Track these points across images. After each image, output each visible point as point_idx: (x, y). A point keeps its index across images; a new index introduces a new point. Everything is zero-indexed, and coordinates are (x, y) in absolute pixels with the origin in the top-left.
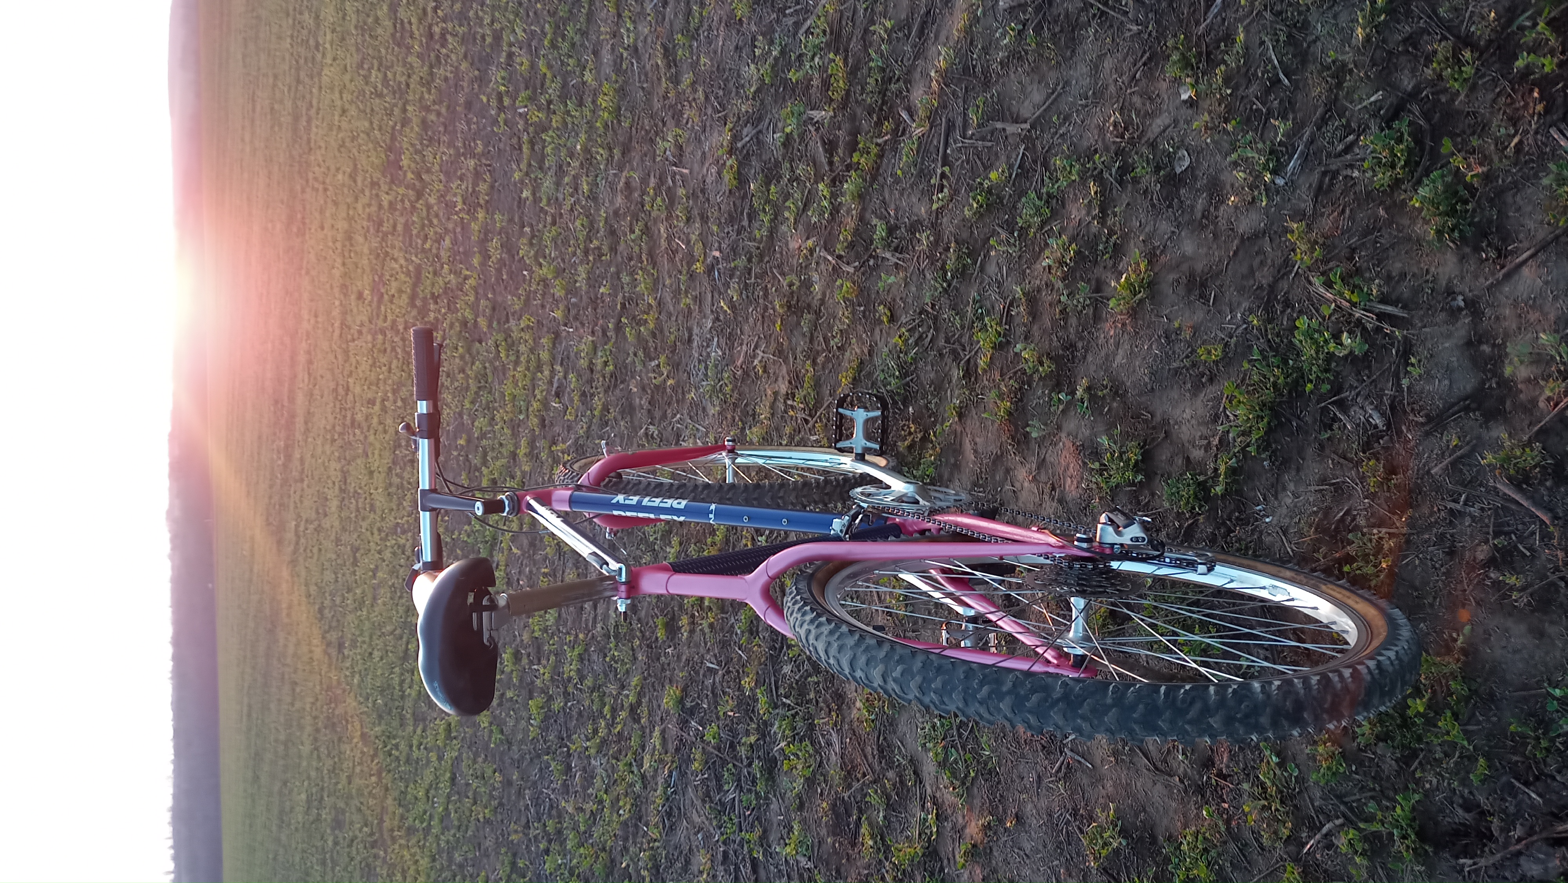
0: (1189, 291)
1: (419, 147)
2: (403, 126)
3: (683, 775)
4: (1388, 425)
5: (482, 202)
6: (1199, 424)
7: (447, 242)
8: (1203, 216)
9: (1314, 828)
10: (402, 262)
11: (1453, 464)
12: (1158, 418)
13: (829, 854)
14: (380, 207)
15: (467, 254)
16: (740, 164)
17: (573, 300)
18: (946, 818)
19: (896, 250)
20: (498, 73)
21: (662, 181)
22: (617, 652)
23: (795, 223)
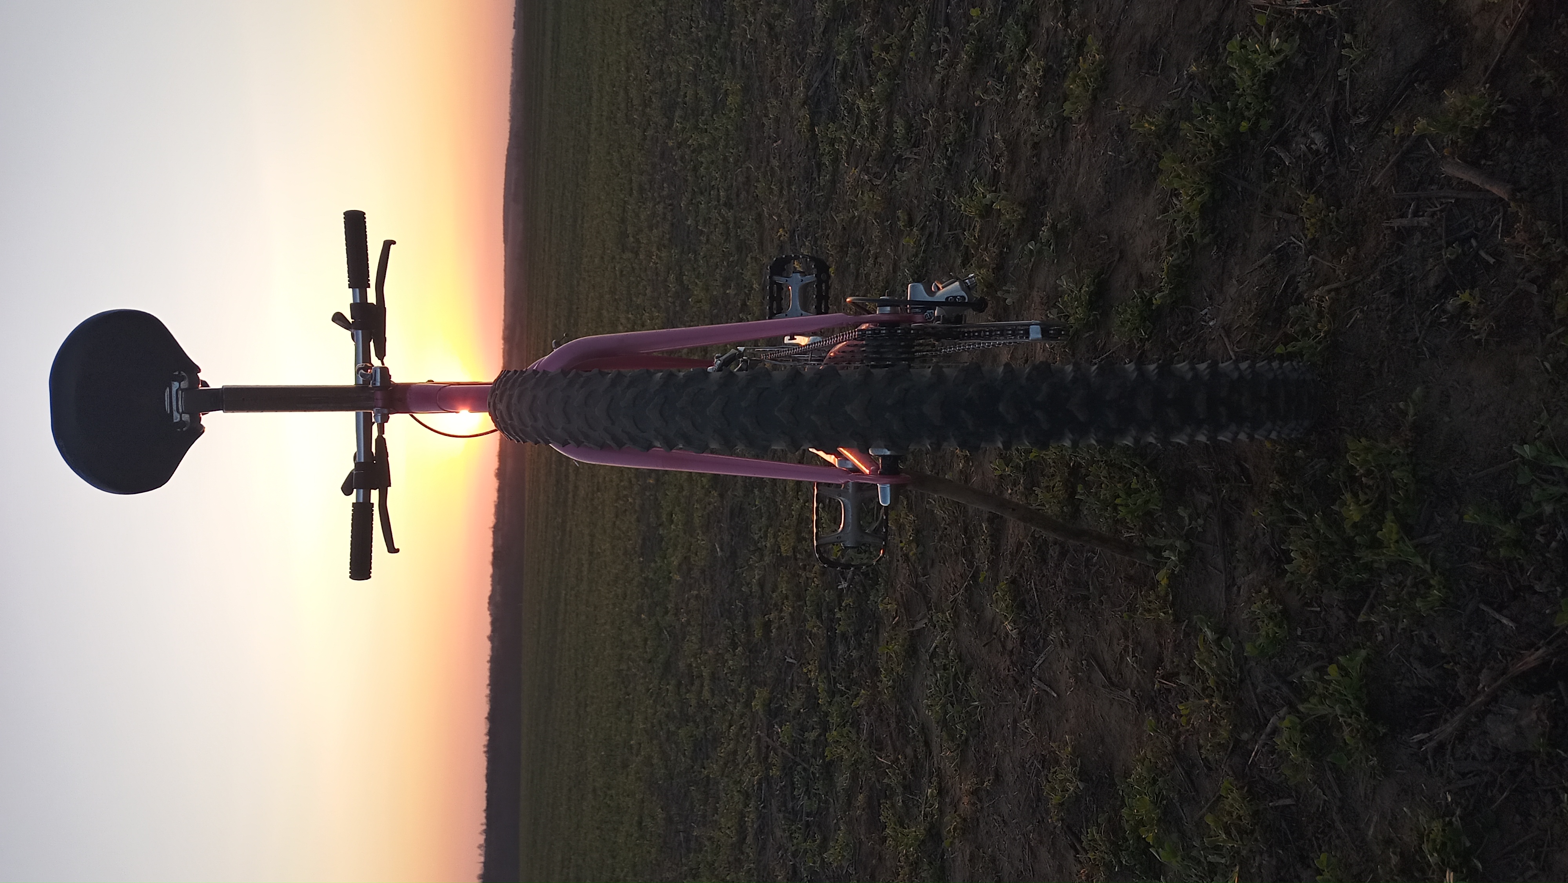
0: (1140, 66)
3: (769, 785)
4: (1330, 145)
6: (1150, 229)
9: (1258, 728)
11: (1397, 164)
12: (1115, 238)
18: (948, 792)
19: (914, 146)
20: (678, 113)
21: (768, 162)
22: (730, 662)
23: (848, 156)
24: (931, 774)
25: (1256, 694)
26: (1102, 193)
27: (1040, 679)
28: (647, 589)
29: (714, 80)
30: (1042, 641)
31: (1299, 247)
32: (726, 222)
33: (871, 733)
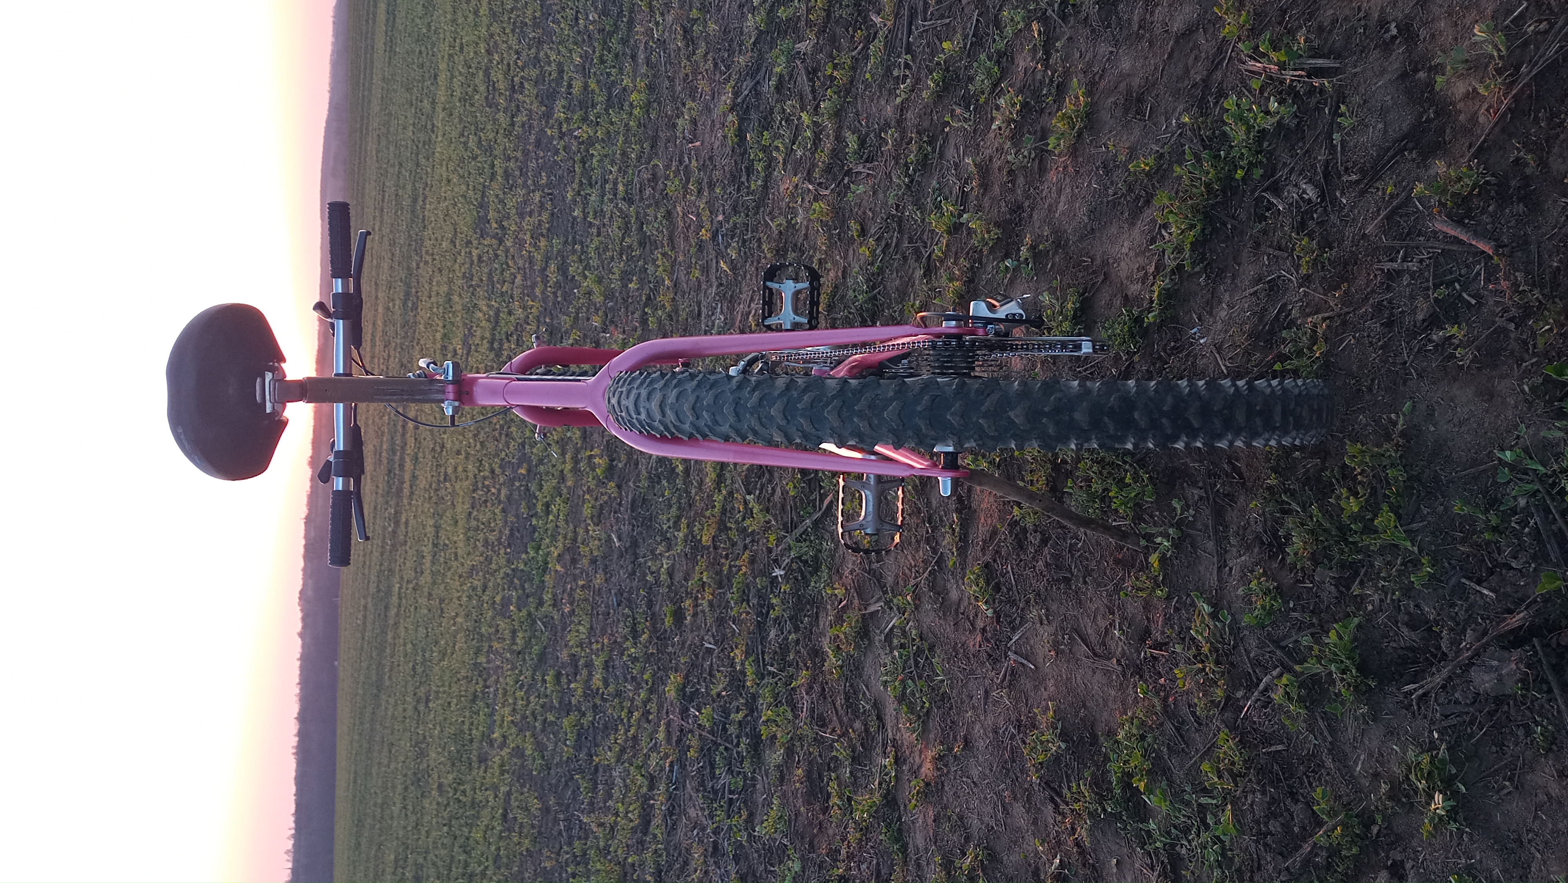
0: (1126, 111)
1: (501, 196)
2: (491, 180)
3: (683, 767)
4: (1322, 196)
5: (545, 231)
6: (1137, 255)
7: (519, 280)
8: (1140, 27)
9: (1251, 687)
10: (484, 308)
11: (1388, 218)
12: (1098, 262)
13: (804, 826)
14: (472, 264)
15: (533, 286)
16: (741, 120)
17: (611, 304)
18: (905, 760)
19: (867, 161)
20: (560, 103)
21: (681, 162)
22: (633, 650)
23: (784, 163)
24: (885, 746)
25: (1248, 657)
26: (1086, 220)
27: (1016, 653)
28: (516, 581)
29: (609, 74)
30: (1019, 619)
31: (1289, 280)
32: (625, 217)
33: (812, 710)
